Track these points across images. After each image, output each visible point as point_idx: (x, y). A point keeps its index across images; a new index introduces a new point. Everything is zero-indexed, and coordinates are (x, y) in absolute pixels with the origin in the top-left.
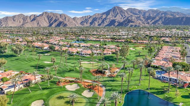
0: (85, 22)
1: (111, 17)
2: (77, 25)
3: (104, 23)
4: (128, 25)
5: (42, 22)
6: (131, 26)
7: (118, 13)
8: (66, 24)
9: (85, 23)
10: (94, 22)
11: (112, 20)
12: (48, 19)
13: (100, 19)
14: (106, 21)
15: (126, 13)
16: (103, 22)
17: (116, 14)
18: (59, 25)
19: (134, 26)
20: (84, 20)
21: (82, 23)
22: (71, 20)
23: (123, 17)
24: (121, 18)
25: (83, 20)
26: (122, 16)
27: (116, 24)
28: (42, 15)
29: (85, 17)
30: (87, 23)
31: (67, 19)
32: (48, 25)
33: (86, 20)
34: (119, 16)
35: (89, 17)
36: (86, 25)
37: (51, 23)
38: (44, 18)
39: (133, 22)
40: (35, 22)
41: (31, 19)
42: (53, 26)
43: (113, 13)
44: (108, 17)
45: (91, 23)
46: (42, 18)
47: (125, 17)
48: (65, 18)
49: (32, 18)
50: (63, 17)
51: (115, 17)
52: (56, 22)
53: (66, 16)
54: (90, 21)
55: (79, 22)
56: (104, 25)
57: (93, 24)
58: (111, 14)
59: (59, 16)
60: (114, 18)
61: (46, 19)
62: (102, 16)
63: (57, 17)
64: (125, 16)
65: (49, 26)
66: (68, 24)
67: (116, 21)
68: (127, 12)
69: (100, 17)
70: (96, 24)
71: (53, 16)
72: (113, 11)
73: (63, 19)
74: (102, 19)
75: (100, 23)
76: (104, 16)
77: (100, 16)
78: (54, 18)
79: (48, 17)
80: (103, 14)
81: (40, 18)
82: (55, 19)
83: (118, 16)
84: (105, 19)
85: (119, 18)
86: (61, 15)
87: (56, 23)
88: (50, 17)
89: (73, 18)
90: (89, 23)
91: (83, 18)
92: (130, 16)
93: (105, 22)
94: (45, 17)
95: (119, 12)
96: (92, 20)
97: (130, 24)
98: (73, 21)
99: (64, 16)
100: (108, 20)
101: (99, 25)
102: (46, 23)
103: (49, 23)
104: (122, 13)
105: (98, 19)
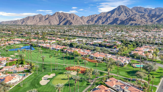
0: (91, 21)
1: (115, 16)
2: (83, 24)
3: (107, 22)
4: (128, 23)
5: (53, 21)
6: (132, 24)
7: (122, 12)
8: (72, 23)
9: (91, 22)
10: (99, 20)
11: (116, 19)
12: (59, 18)
13: (104, 17)
14: (110, 20)
15: (130, 12)
16: (107, 20)
17: (121, 12)
18: (65, 24)
19: (134, 24)
20: (90, 19)
21: (88, 22)
22: (78, 19)
23: (127, 16)
24: (125, 17)
25: (90, 18)
26: (126, 14)
27: (119, 22)
28: (55, 14)
29: (92, 16)
30: (92, 21)
31: (75, 18)
32: (58, 23)
33: (92, 18)
34: (124, 15)
35: (95, 16)
36: (91, 23)
37: (61, 21)
38: (56, 17)
39: (135, 20)
40: (47, 21)
41: (46, 19)
42: (61, 24)
43: (117, 12)
44: (113, 16)
45: (96, 22)
46: (54, 17)
47: (129, 15)
48: (74, 18)
49: (47, 17)
50: (72, 16)
51: (119, 15)
52: (64, 21)
53: (75, 15)
54: (95, 20)
55: (86, 20)
56: (107, 23)
57: (97, 22)
58: (115, 13)
59: (68, 16)
60: (118, 17)
61: (57, 18)
62: (107, 15)
63: (67, 16)
64: (129, 14)
65: (58, 25)
66: (73, 23)
67: (119, 19)
68: (131, 10)
69: (105, 16)
70: (101, 22)
71: (63, 15)
72: (118, 11)
73: (72, 18)
74: (106, 17)
75: (104, 21)
76: (109, 15)
77: (105, 14)
78: (64, 17)
79: (59, 16)
80: (109, 12)
81: (52, 18)
82: (65, 18)
83: (122, 14)
84: (109, 17)
85: (123, 17)
86: (70, 15)
88: (61, 16)
89: (81, 17)
90: (94, 22)
91: (90, 17)
92: (134, 15)
93: (108, 20)
94: (57, 17)
95: (123, 11)
96: (98, 19)
97: (130, 23)
98: (81, 20)
99: (73, 15)
100: (111, 19)
101: (103, 23)
102: (56, 21)
103: (60, 21)
104: (126, 11)
105: (102, 18)
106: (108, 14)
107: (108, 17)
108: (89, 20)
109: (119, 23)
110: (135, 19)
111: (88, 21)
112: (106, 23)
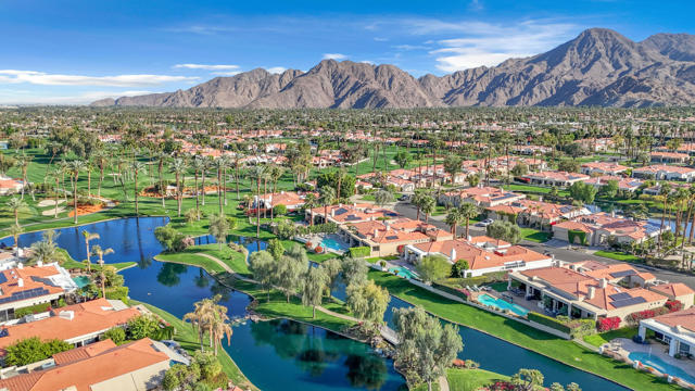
0: (460, 92)
1: (564, 71)
2: (429, 105)
3: (531, 96)
4: (617, 99)
5: (313, 94)
6: (629, 104)
7: (598, 56)
8: (385, 100)
9: (461, 96)
10: (494, 89)
11: (567, 83)
12: (333, 84)
13: (519, 80)
14: (541, 88)
15: (635, 55)
16: (528, 90)
17: (591, 57)
18: (360, 104)
19: (638, 105)
20: (460, 84)
21: (449, 96)
22: (409, 88)
23: (620, 71)
24: (609, 76)
25: (457, 83)
26: (613, 66)
27: (579, 97)
28: (318, 69)
29: (466, 72)
30: (466, 95)
31: (395, 82)
32: (331, 103)
33: (466, 84)
34: (605, 67)
35: (479, 74)
36: (461, 101)
37: (340, 96)
38: (322, 79)
39: (647, 90)
40: (291, 93)
41: (284, 85)
42: (344, 105)
43: (576, 55)
44: (555, 72)
45: (482, 97)
46: (314, 80)
47: (630, 70)
48: (391, 81)
49: (287, 80)
50: (385, 74)
51: (584, 71)
52: (356, 94)
53: (395, 73)
54: (480, 88)
55: (440, 91)
56: (530, 103)
57: (489, 100)
58: (567, 61)
59: (370, 74)
60: (578, 76)
61: (328, 84)
62: (530, 69)
63: (363, 75)
64: (628, 64)
65: (332, 107)
66: (390, 99)
67: (582, 84)
68: (640, 51)
69: (521, 74)
70: (502, 97)
71: (351, 73)
72: (580, 51)
73: (384, 84)
74: (526, 78)
75: (516, 93)
76: (538, 69)
77: (523, 67)
78: (353, 80)
79: (335, 77)
80: (537, 60)
81: (310, 81)
82: (357, 83)
83: (597, 66)
84: (541, 78)
85: (600, 75)
86: (376, 70)
87: (354, 98)
88: (341, 77)
89: (420, 80)
90: (476, 96)
91: (457, 77)
92: (648, 67)
93: (536, 90)
94: (325, 78)
95: (603, 51)
96: (490, 84)
97: (623, 98)
98: (419, 91)
99: (389, 71)
100: (549, 85)
101: (511, 102)
102: (325, 96)
103: (336, 96)
104: (617, 55)
105: (511, 80)
106: (535, 66)
107: (535, 78)
108: (453, 91)
109: (582, 99)
110: (647, 84)
111: (447, 95)
112: (527, 102)
